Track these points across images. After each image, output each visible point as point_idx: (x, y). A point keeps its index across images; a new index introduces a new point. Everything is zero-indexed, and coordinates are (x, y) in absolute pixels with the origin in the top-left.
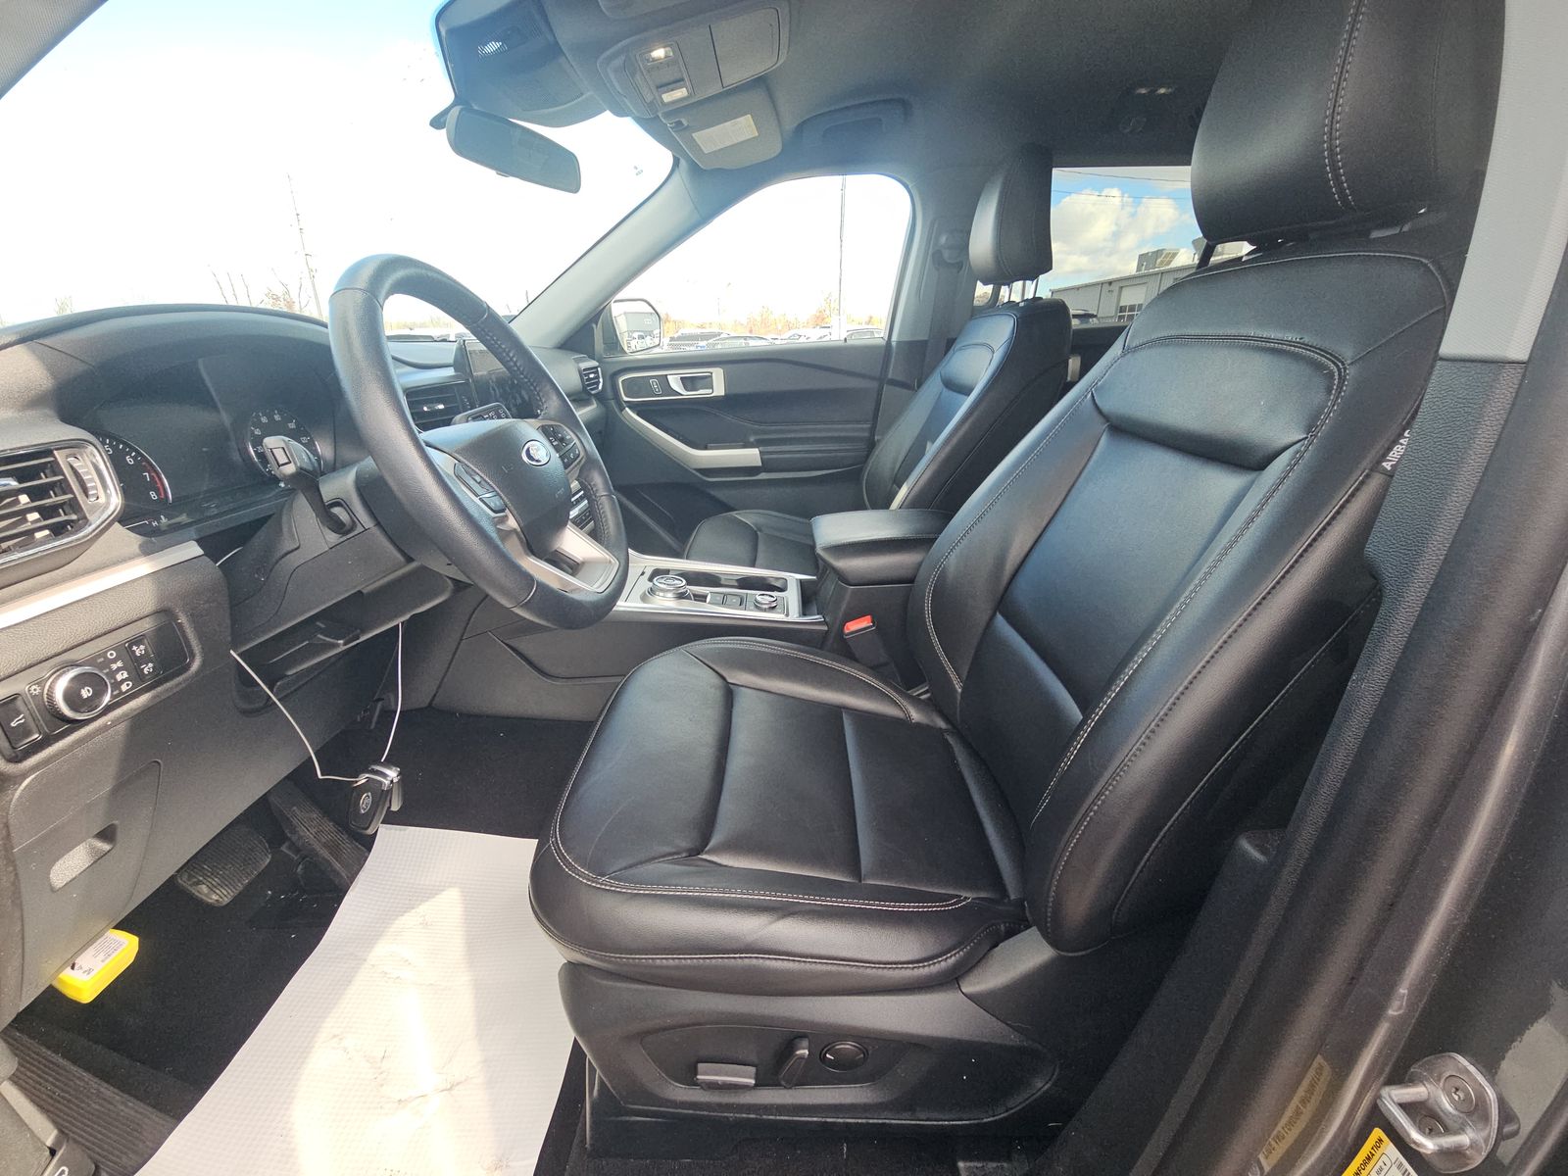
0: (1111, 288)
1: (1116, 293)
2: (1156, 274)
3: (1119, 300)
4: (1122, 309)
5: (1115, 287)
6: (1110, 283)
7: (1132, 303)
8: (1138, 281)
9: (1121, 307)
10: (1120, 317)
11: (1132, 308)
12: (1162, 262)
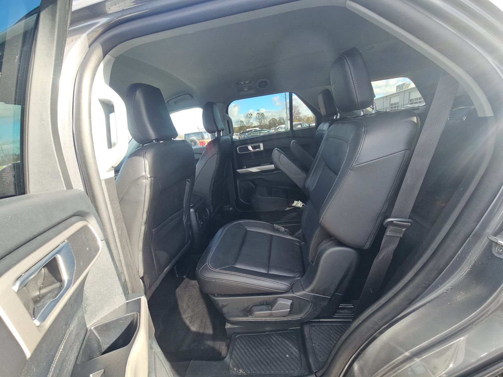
0: (387, 98)
1: (389, 100)
2: (402, 92)
3: (390, 102)
4: (392, 105)
5: (388, 98)
6: (386, 97)
7: (395, 102)
8: (396, 95)
9: (391, 104)
10: (392, 108)
11: (395, 104)
12: (405, 87)
